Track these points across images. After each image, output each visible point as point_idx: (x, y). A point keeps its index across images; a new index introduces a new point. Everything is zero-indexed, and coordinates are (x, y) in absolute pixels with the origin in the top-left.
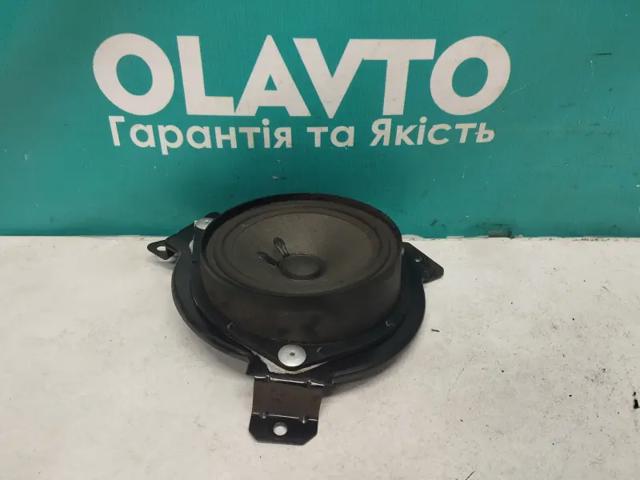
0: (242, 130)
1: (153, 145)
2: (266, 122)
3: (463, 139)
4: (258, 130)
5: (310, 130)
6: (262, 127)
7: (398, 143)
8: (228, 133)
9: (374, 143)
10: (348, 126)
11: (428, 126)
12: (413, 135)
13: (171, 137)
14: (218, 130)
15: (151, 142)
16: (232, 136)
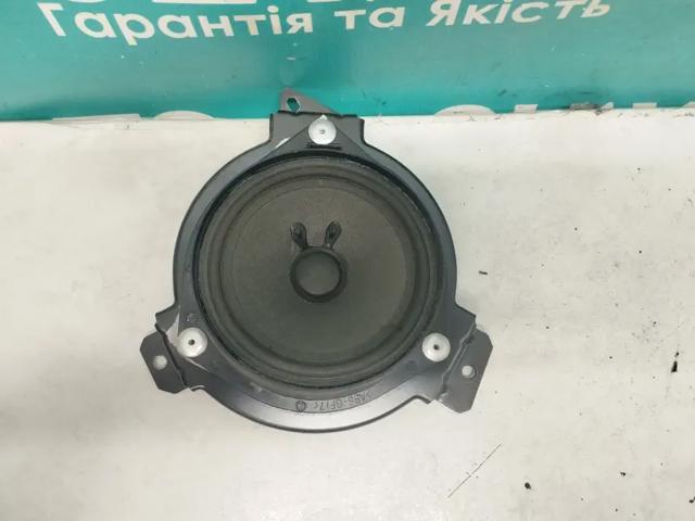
0: (237, 18)
1: (112, 34)
2: (273, 9)
3: (563, 15)
4: (262, 17)
5: (338, 14)
6: (268, 14)
7: (467, 21)
8: (218, 22)
9: (433, 22)
10: (395, 7)
11: (514, 6)
12: (491, 15)
13: (136, 26)
14: (203, 19)
15: (108, 32)
16: (225, 24)
